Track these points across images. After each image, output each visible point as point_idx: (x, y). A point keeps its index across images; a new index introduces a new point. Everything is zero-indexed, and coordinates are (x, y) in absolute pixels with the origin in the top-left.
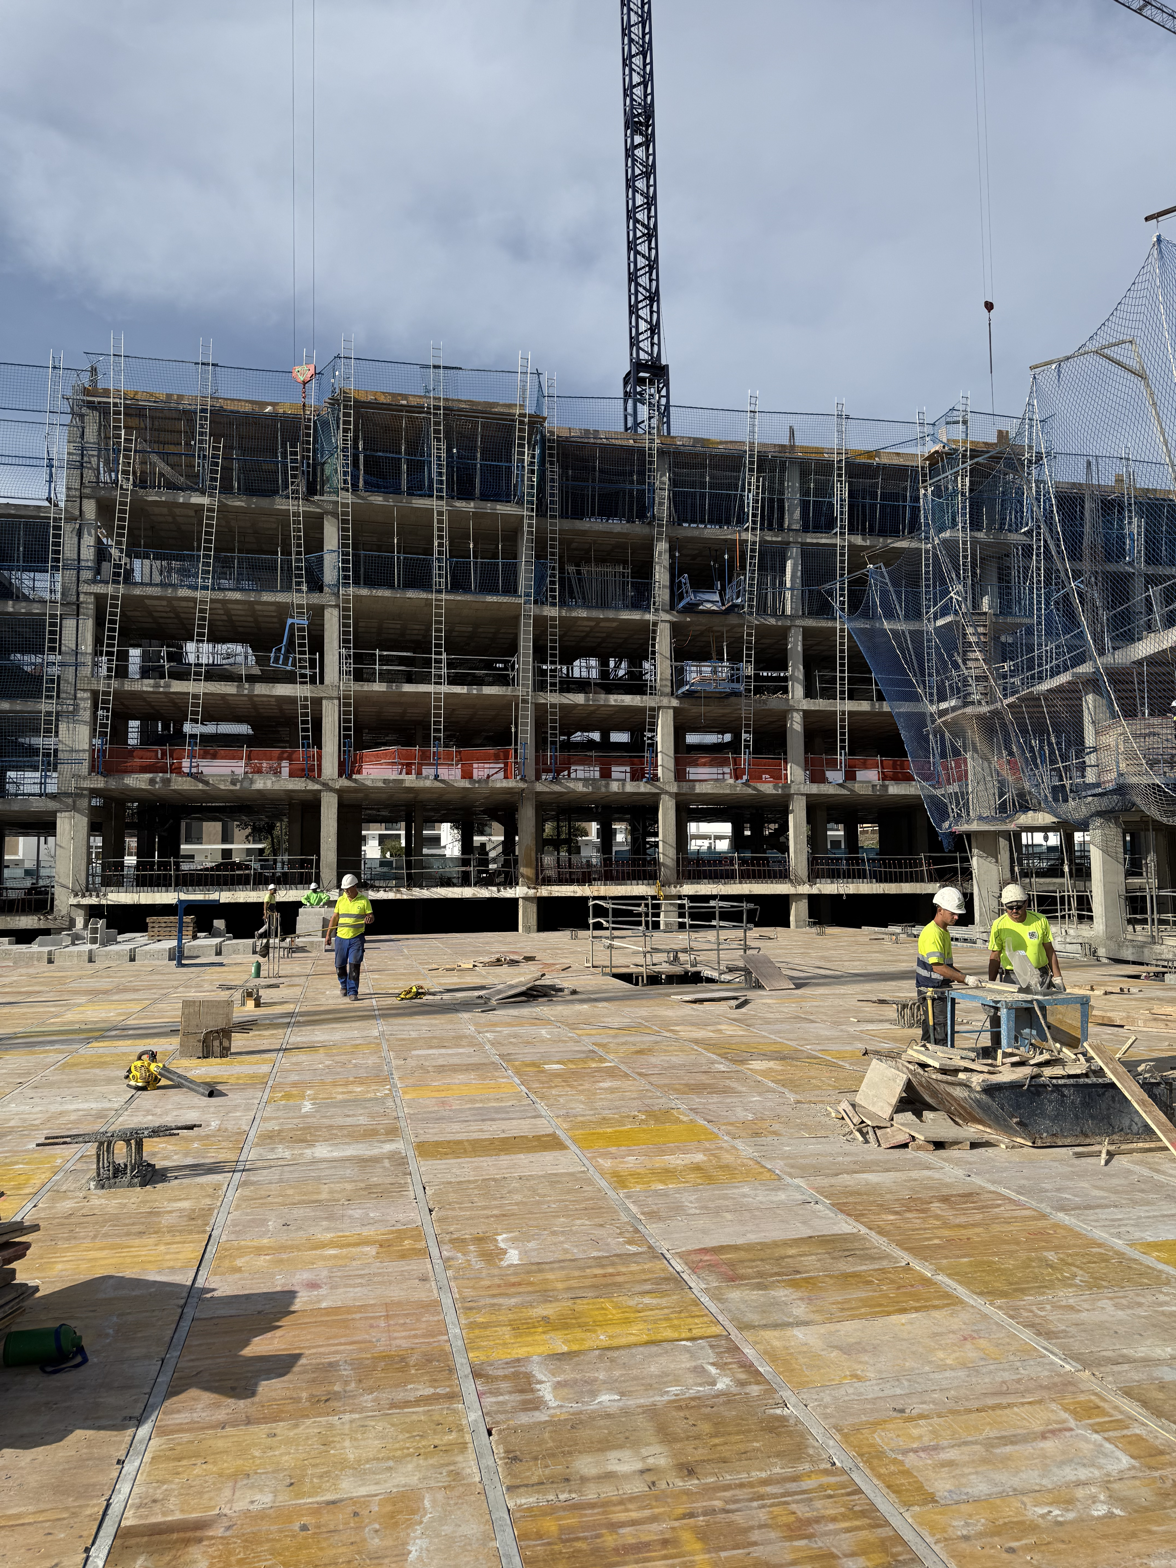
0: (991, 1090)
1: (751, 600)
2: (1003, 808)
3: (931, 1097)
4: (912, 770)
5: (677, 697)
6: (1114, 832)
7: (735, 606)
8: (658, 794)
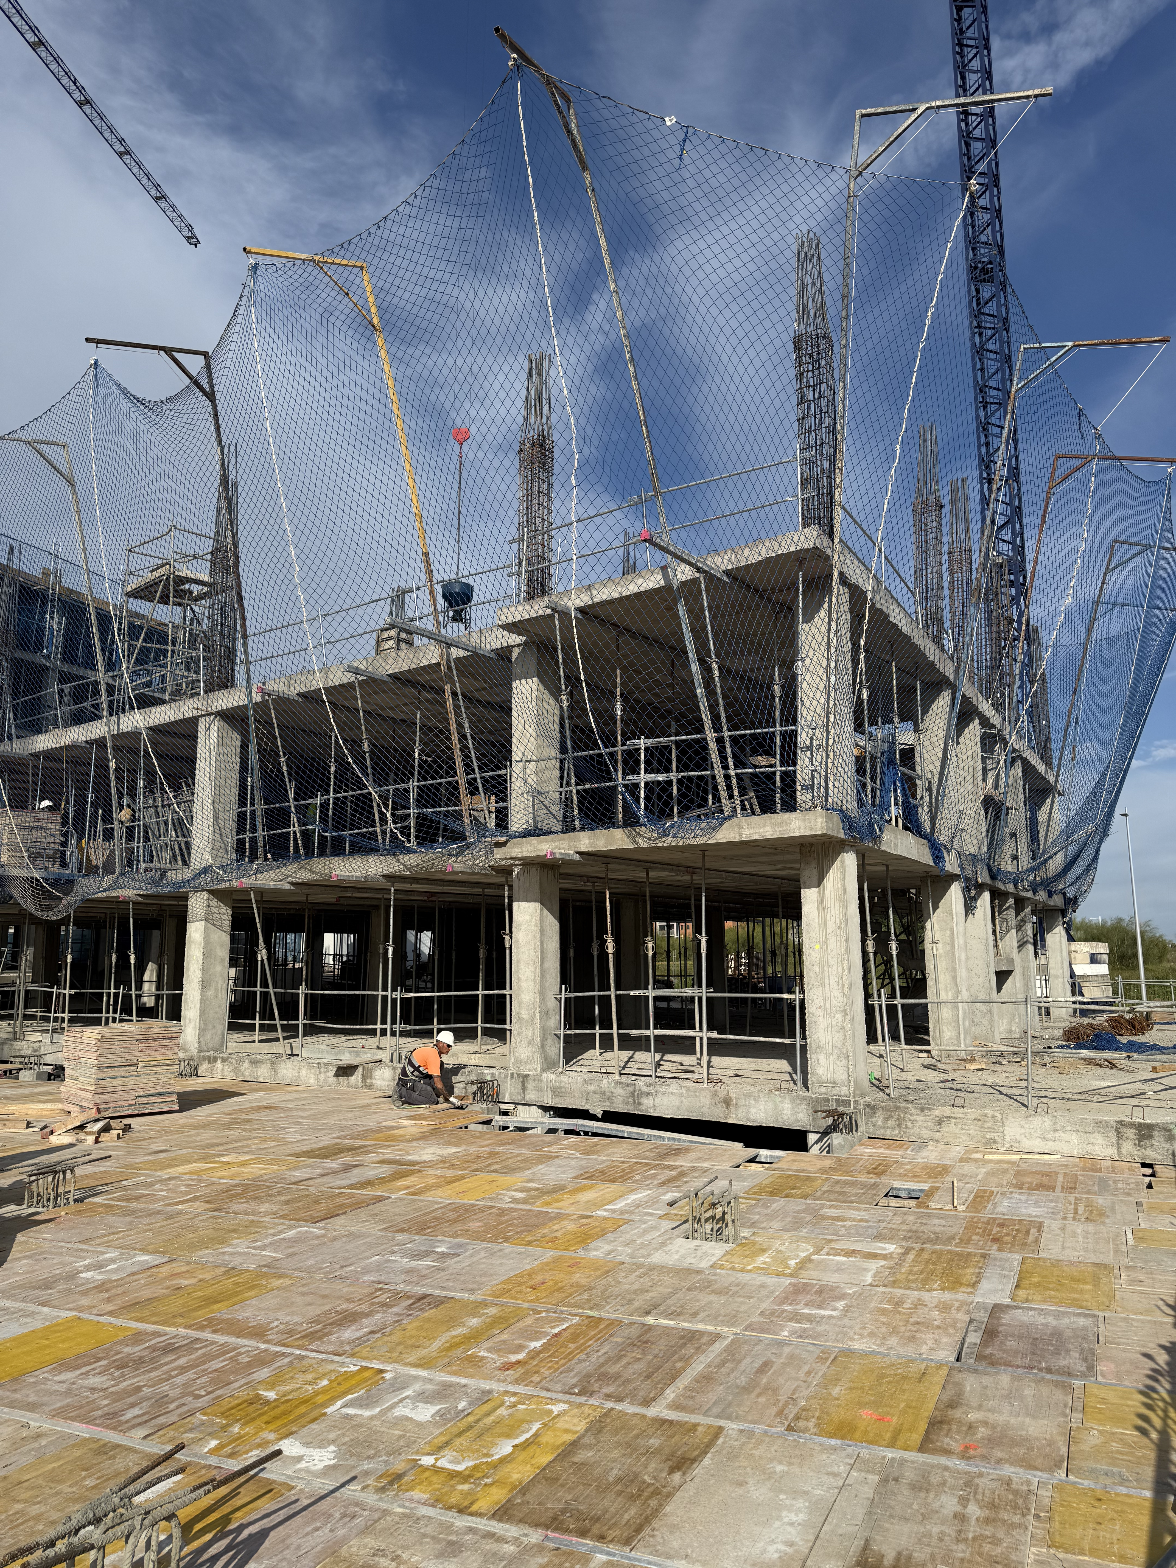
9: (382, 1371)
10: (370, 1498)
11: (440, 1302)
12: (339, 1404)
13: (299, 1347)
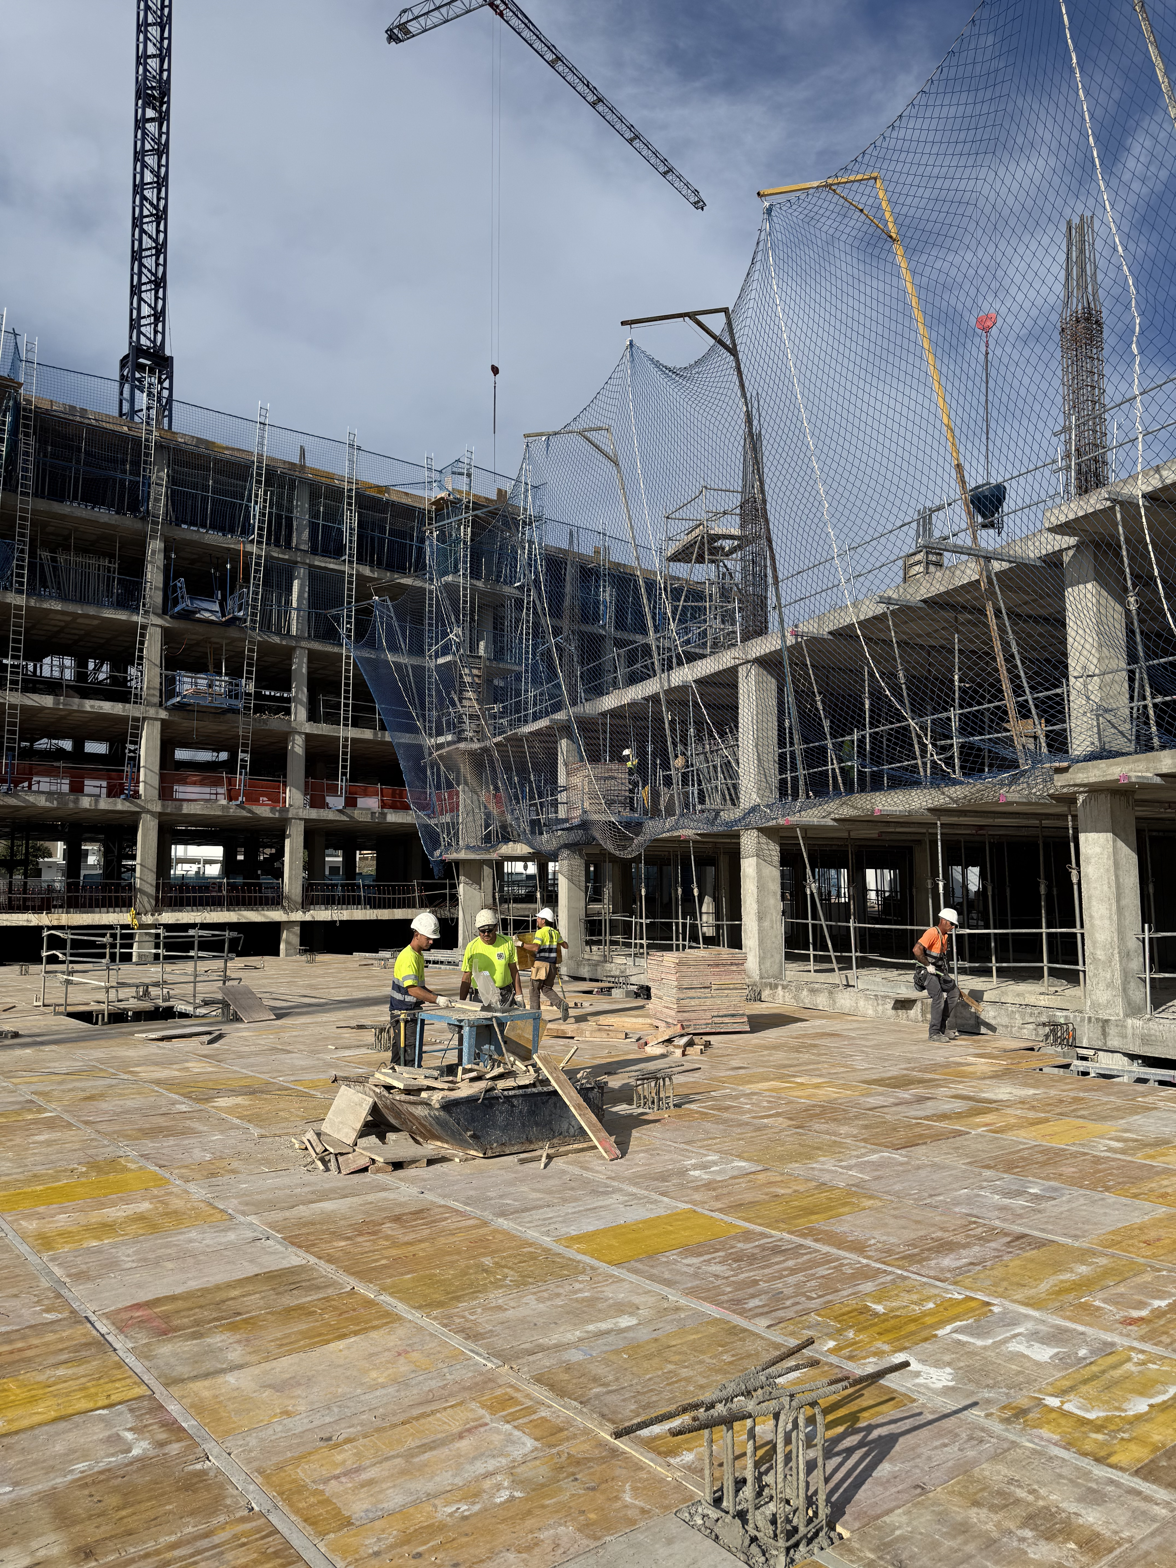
0: (449, 1106)
1: (254, 614)
2: (487, 838)
3: (395, 1118)
4: (409, 799)
5: (166, 709)
6: (578, 862)
7: (235, 619)
8: (138, 814)
9: (988, 1304)
10: (997, 1427)
11: (1041, 1244)
12: (949, 1328)
13: (899, 1267)
